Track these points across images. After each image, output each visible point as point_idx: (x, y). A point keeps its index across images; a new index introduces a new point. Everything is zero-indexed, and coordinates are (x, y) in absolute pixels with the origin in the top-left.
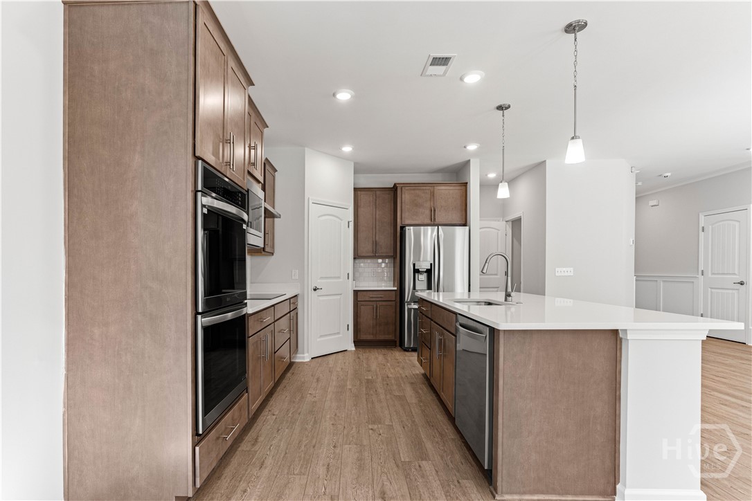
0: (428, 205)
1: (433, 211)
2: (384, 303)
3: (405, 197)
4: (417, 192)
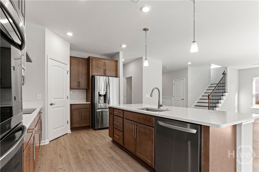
0: (103, 67)
1: (105, 70)
2: (84, 110)
3: (94, 63)
4: (99, 62)
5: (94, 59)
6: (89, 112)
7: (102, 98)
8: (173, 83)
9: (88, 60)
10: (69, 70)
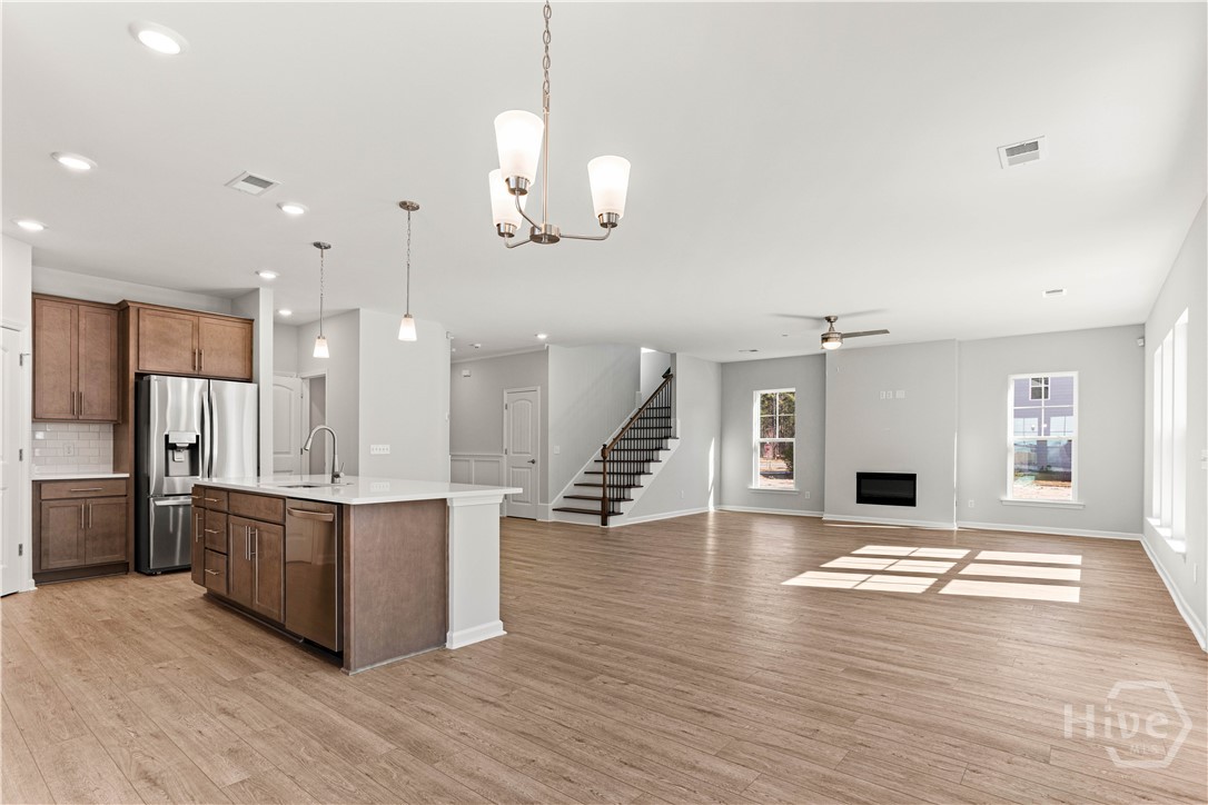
0: (188, 343)
1: (197, 355)
2: (102, 501)
3: (145, 329)
4: (166, 320)
5: (148, 311)
6: (124, 512)
7: (183, 457)
8: (505, 402)
9: (121, 310)
10: (28, 349)
